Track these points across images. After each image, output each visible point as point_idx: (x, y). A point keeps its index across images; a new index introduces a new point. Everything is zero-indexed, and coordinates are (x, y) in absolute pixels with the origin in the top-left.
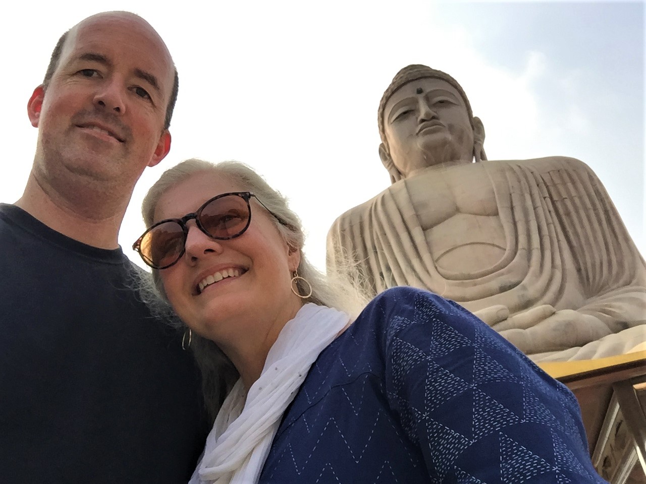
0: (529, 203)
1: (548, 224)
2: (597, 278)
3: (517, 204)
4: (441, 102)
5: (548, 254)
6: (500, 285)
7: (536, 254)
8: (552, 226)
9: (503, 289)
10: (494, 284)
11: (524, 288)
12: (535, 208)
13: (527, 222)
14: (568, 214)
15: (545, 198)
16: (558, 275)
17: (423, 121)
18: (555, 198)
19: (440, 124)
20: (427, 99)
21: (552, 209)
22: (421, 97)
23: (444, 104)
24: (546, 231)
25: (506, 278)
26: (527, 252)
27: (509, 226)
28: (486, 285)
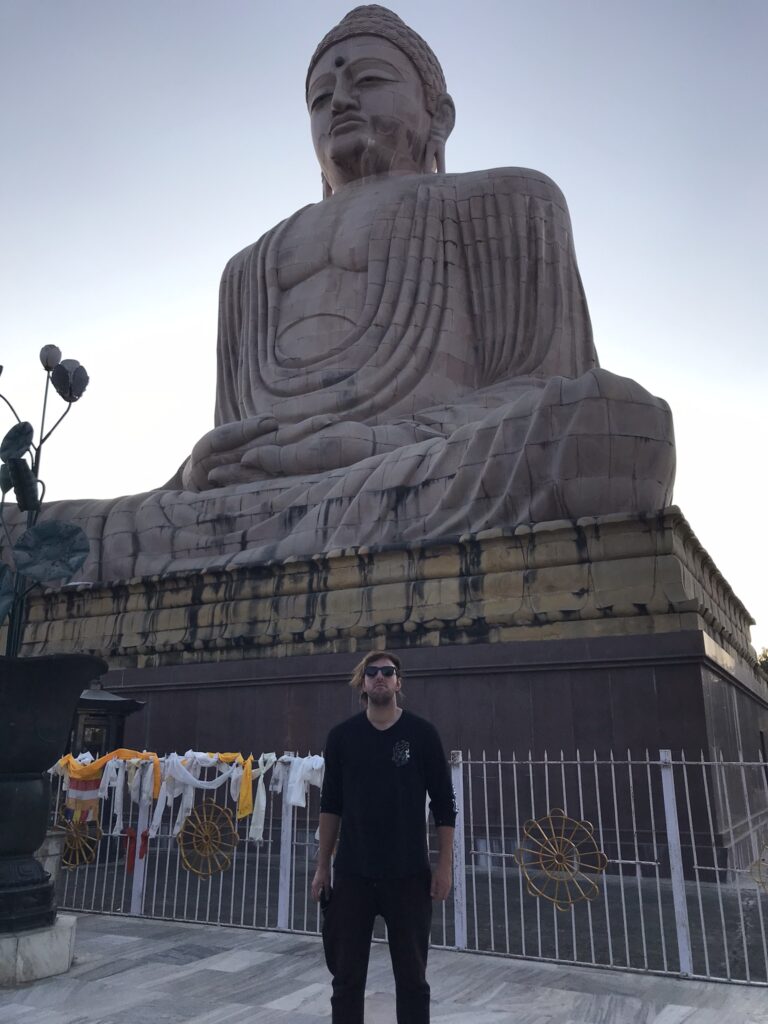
1: (433, 284)
3: (394, 254)
4: (369, 79)
5: (411, 333)
6: (325, 377)
7: (394, 331)
8: (438, 289)
9: (328, 383)
10: (318, 377)
11: (355, 383)
14: (477, 265)
15: (445, 242)
16: (414, 362)
18: (467, 241)
19: (360, 119)
20: (349, 74)
22: (339, 72)
23: (372, 81)
24: (422, 297)
25: (335, 368)
26: (384, 329)
27: (372, 289)
28: (310, 376)
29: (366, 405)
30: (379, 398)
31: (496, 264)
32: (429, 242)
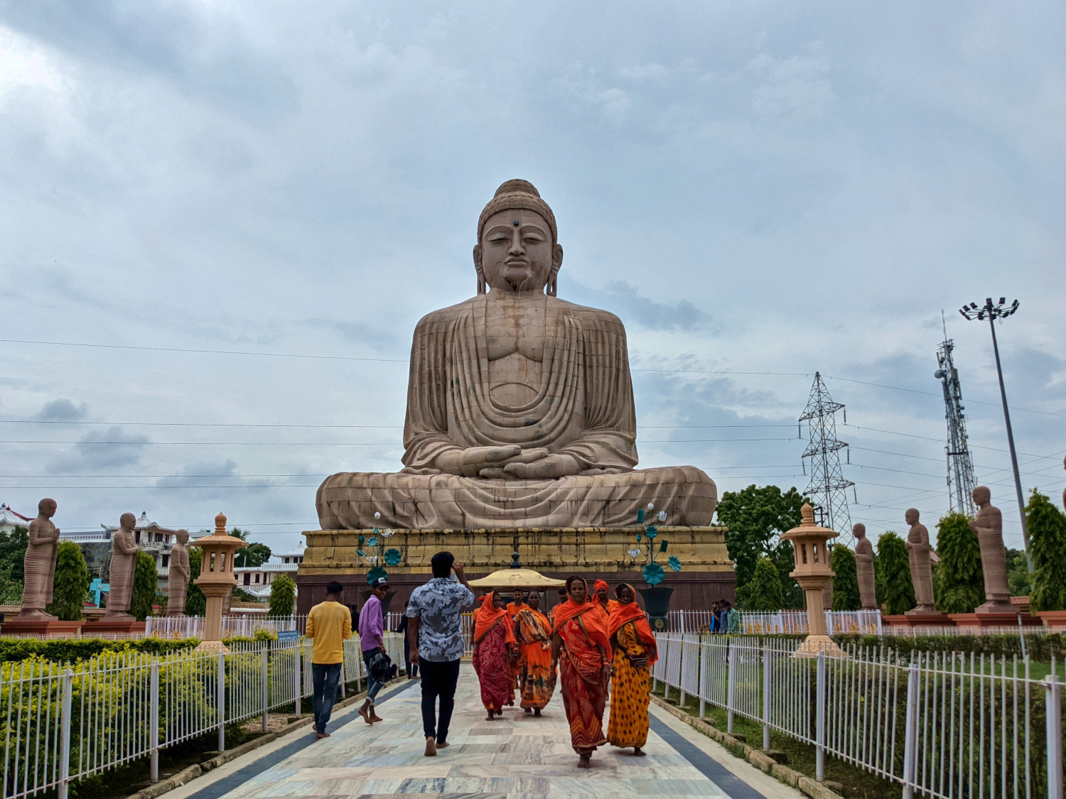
0: (565, 358)
1: (573, 376)
2: (595, 417)
3: (556, 357)
4: (532, 238)
5: (565, 400)
6: (526, 421)
7: (557, 400)
8: (576, 378)
9: (527, 424)
10: (522, 420)
11: (540, 426)
12: (569, 362)
13: (560, 373)
14: (591, 367)
15: (578, 353)
16: (566, 417)
17: (511, 254)
18: (587, 353)
19: (525, 261)
20: (521, 232)
21: (581, 362)
22: (516, 230)
23: (533, 241)
24: (569, 383)
25: (531, 417)
26: (553, 397)
27: (546, 375)
28: (517, 419)
29: (547, 438)
30: (552, 435)
31: (601, 369)
32: (573, 353)
